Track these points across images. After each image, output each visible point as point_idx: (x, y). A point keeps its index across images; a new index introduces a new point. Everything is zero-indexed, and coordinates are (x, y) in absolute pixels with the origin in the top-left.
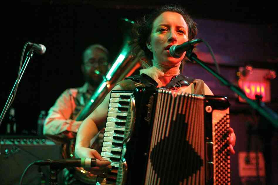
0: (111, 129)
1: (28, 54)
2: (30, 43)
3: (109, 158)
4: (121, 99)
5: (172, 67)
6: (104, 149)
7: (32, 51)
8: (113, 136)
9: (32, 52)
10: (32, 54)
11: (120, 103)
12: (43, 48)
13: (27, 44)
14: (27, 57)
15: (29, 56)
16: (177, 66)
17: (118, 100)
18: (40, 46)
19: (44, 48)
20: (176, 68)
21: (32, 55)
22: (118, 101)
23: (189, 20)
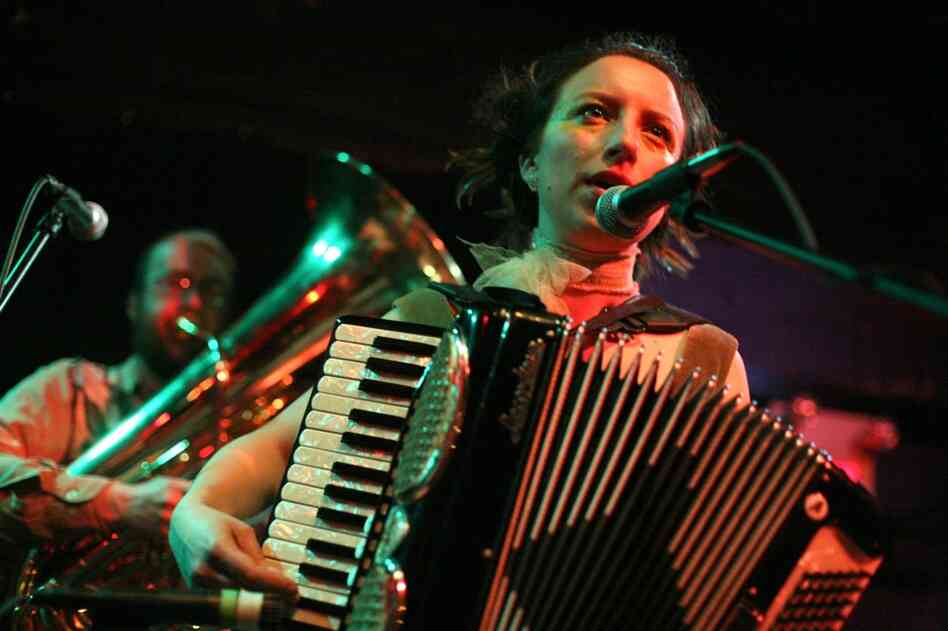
0: (319, 458)
1: (40, 223)
2: (54, 182)
3: (298, 567)
4: (379, 351)
5: (608, 261)
6: (281, 530)
7: (56, 216)
8: (324, 486)
9: (59, 220)
10: (58, 224)
11: (372, 364)
12: (99, 216)
13: (45, 181)
14: (38, 233)
15: (46, 229)
16: (626, 257)
17: (367, 352)
18: (90, 208)
19: (101, 220)
20: (621, 262)
21: (56, 228)
22: (366, 358)
23: (694, 106)
